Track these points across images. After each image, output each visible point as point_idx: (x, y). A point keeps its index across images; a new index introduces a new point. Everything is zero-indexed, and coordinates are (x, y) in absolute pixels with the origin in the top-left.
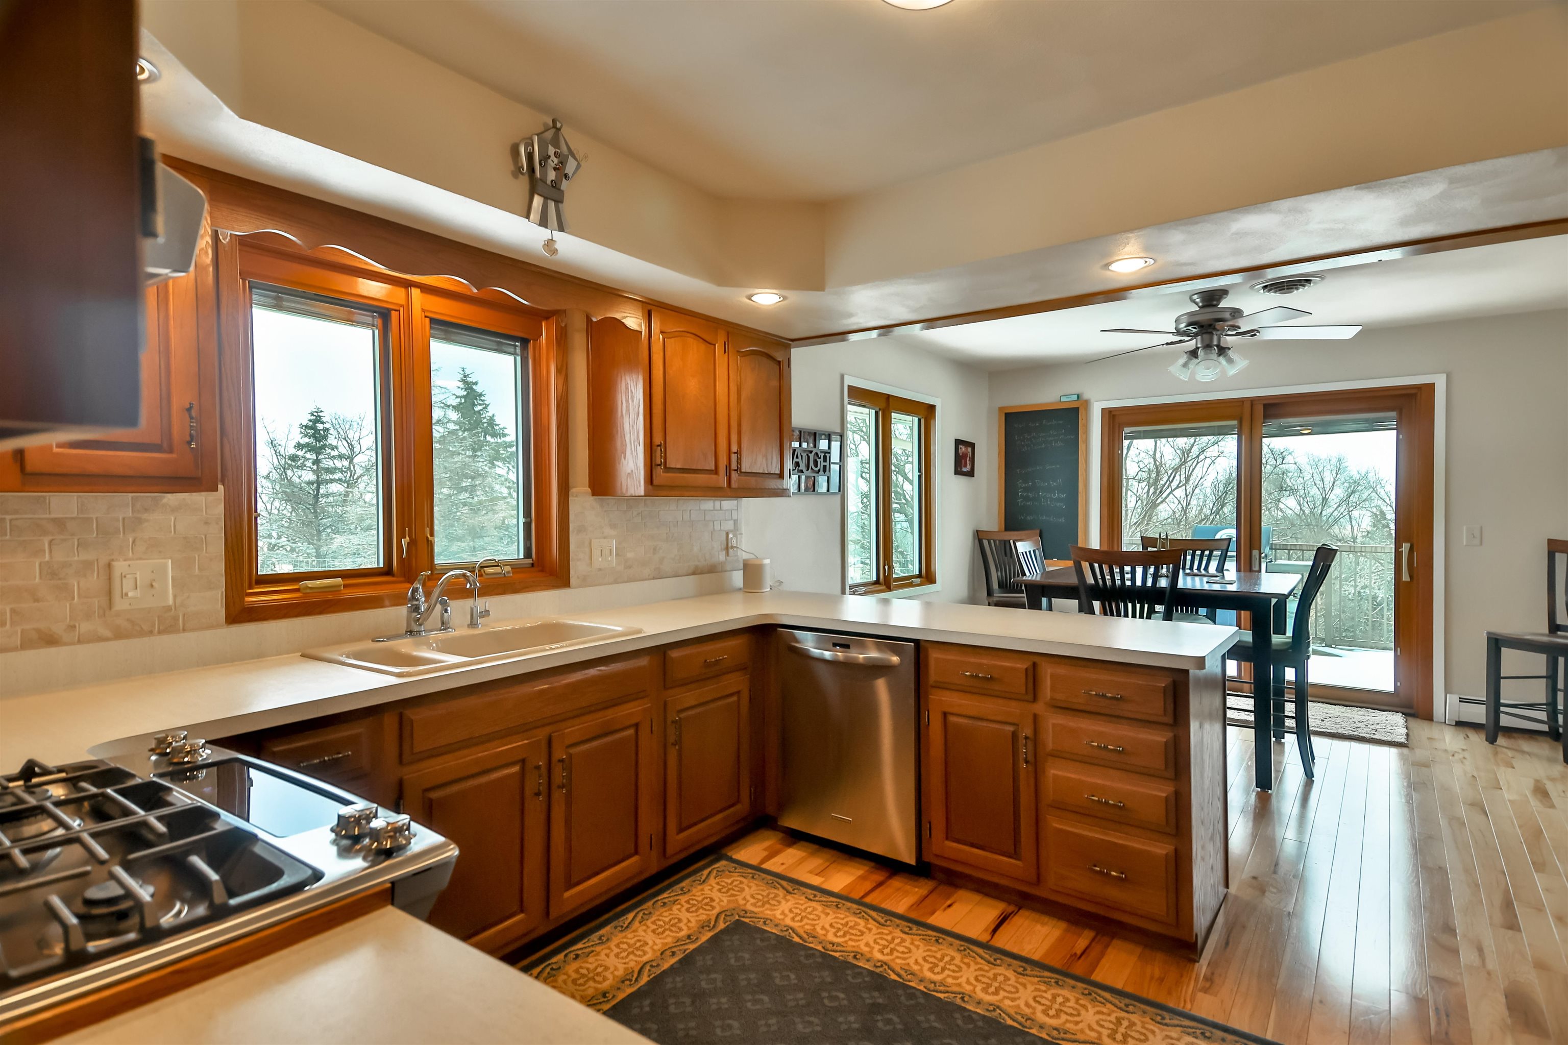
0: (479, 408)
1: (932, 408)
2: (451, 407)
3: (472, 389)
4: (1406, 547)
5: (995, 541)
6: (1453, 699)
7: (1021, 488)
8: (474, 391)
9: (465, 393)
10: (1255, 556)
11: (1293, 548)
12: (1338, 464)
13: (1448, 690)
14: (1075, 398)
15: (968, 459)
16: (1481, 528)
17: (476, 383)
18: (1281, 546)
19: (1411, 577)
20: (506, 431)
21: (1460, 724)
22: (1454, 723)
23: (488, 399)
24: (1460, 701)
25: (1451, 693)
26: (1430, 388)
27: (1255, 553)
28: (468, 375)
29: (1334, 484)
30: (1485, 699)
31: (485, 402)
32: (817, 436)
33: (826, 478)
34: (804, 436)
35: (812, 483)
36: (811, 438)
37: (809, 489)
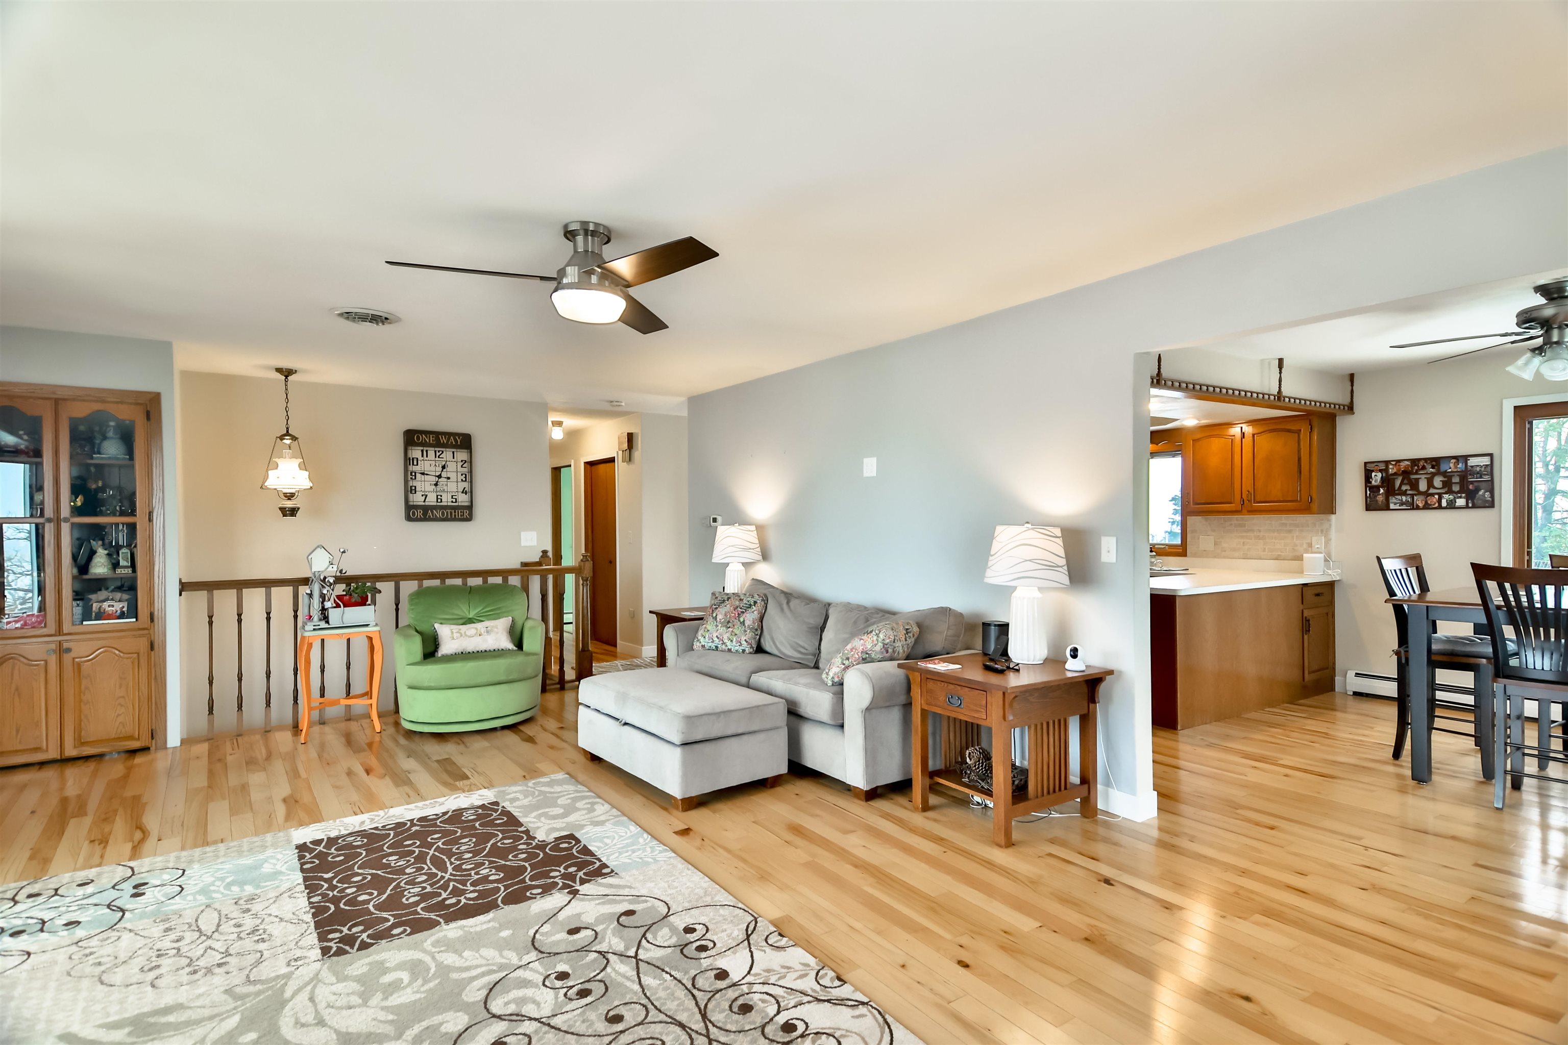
32: (1441, 461)
33: (1464, 495)
34: (1421, 463)
35: (1435, 500)
36: (1434, 463)
37: (1431, 505)
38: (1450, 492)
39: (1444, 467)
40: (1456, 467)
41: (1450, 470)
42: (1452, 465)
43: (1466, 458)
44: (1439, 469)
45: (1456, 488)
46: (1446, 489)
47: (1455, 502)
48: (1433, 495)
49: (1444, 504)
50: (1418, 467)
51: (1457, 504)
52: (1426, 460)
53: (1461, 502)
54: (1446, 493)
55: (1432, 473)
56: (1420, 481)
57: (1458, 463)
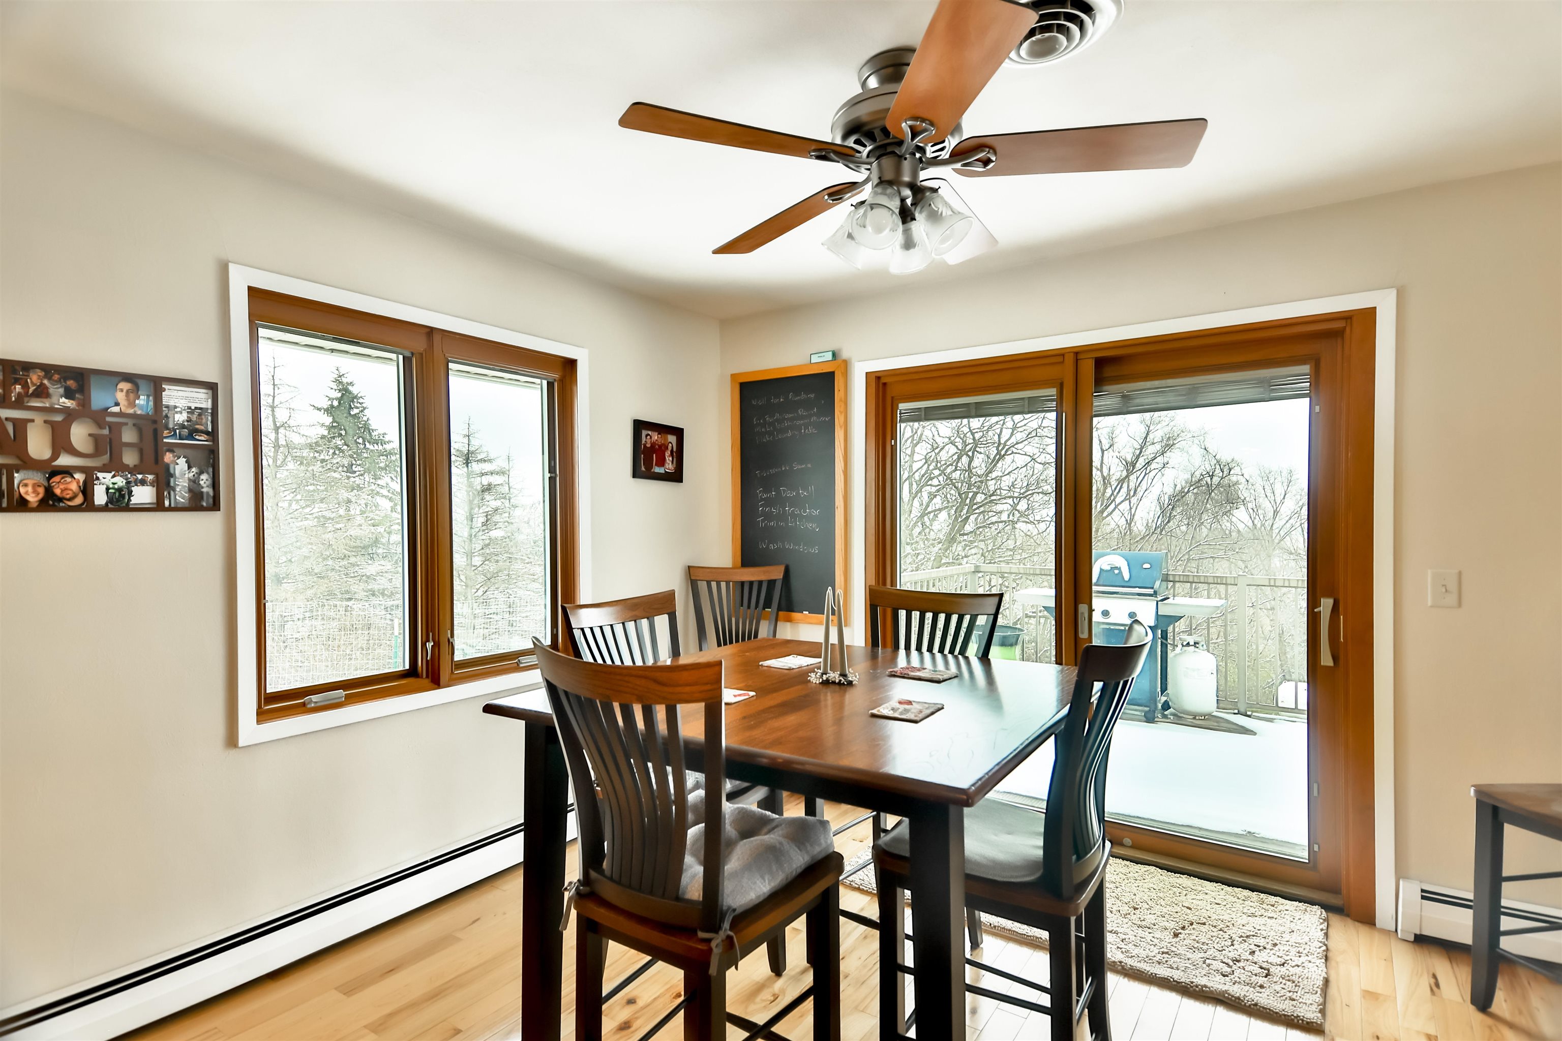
0: (355, 411)
1: (570, 365)
2: (322, 410)
3: (346, 390)
4: (1326, 605)
5: (728, 583)
6: (1410, 891)
7: (762, 500)
8: (350, 393)
9: (339, 395)
10: (1083, 613)
11: (1196, 580)
12: (1289, 476)
13: (1401, 873)
14: (829, 357)
15: (668, 453)
16: (1460, 574)
17: (351, 384)
18: (1182, 577)
19: (1335, 658)
20: (387, 438)
21: (1421, 940)
22: (1412, 938)
23: (367, 402)
24: (1423, 898)
25: (1406, 878)
26: (1368, 316)
27: (1083, 608)
28: (343, 375)
29: (1284, 496)
30: (1472, 898)
31: (364, 405)
32: (94, 381)
33: (150, 477)
34: (34, 378)
35: (74, 487)
36: (71, 383)
37: (61, 500)
38: (115, 466)
39: (99, 398)
40: (132, 404)
41: (116, 409)
42: (121, 397)
43: (156, 384)
44: (85, 403)
45: (130, 458)
46: (105, 458)
47: (130, 493)
48: (67, 472)
49: (100, 497)
50: (25, 386)
51: (134, 500)
52: (49, 370)
53: (143, 495)
54: (105, 469)
55: (65, 410)
56: (30, 426)
57: (135, 391)
